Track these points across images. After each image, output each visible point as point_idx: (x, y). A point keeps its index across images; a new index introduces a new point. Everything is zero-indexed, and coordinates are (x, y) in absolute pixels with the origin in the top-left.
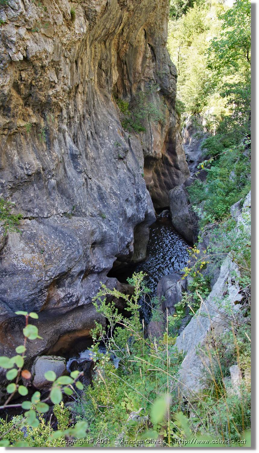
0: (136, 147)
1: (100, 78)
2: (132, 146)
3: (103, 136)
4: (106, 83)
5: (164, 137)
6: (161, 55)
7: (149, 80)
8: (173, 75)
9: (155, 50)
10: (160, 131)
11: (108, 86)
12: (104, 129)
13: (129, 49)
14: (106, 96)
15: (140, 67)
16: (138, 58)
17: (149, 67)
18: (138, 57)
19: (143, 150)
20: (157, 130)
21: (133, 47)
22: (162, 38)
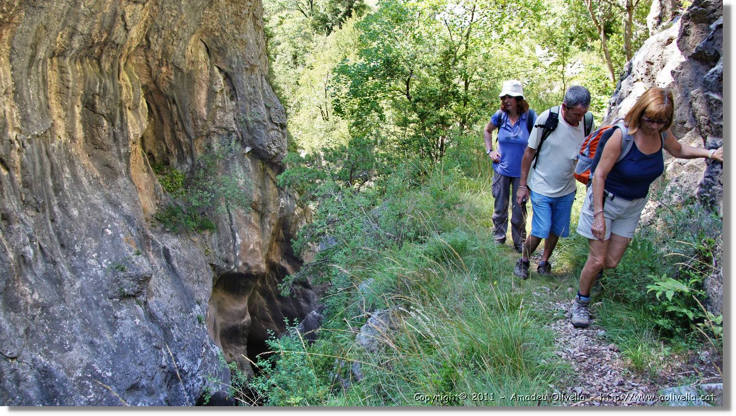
0: (187, 262)
1: (95, 130)
2: (175, 263)
3: (83, 250)
4: (111, 140)
5: (268, 234)
6: (245, 88)
7: (227, 132)
8: (276, 124)
9: (234, 79)
10: (257, 225)
11: (118, 145)
12: (87, 236)
13: (176, 76)
14: (108, 166)
15: (204, 109)
16: (198, 93)
17: (223, 109)
18: (198, 90)
19: (212, 265)
20: (250, 223)
21: (182, 72)
22: (244, 57)
